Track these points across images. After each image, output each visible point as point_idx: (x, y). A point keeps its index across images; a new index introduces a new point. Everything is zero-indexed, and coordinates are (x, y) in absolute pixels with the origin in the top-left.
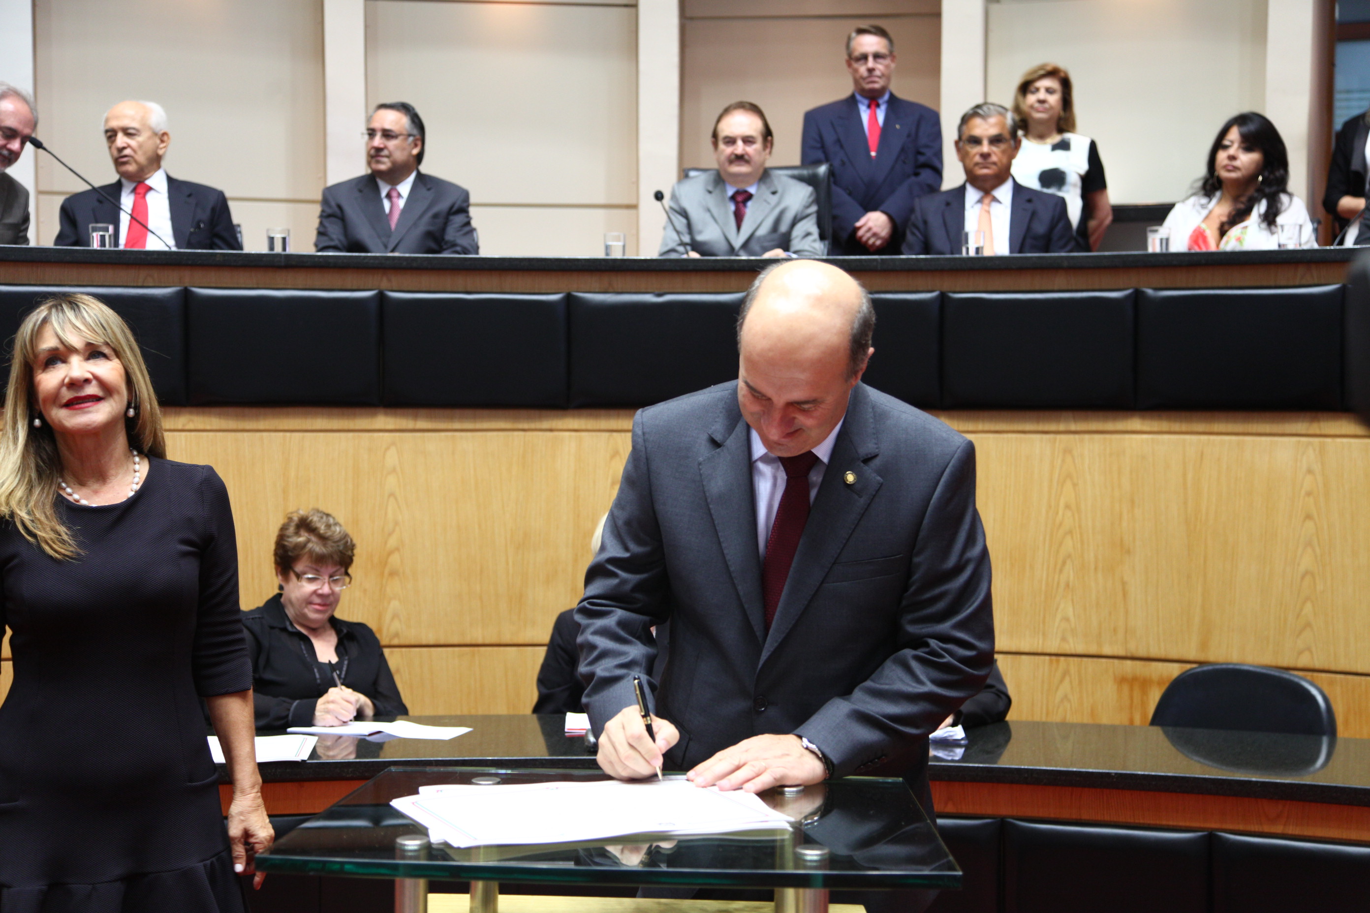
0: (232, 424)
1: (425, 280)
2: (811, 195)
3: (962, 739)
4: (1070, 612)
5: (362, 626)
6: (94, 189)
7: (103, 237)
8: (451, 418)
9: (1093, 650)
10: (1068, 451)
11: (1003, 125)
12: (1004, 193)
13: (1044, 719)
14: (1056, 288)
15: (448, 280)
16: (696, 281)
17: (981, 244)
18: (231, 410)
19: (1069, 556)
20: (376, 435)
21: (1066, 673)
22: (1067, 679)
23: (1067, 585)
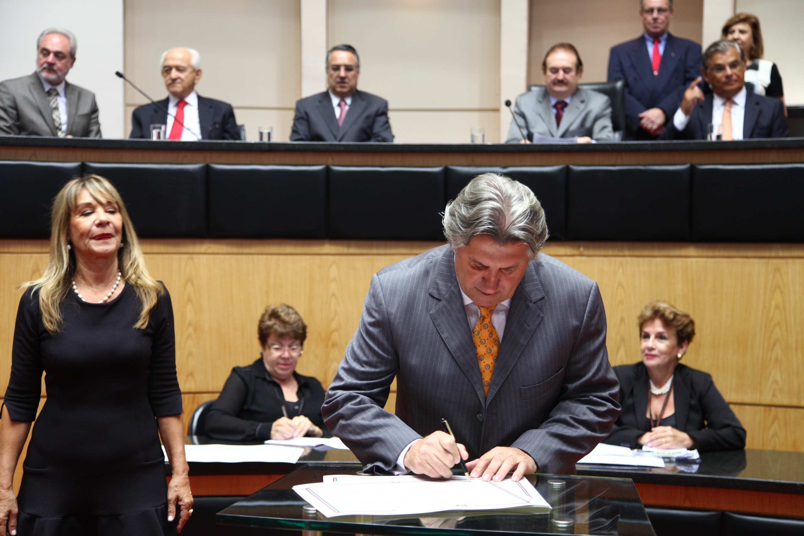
0: (235, 250)
1: (356, 159)
2: (607, 101)
3: (697, 459)
4: (779, 378)
5: (313, 379)
6: (154, 104)
7: (159, 134)
8: (371, 247)
9: (795, 403)
10: (777, 270)
11: (735, 53)
12: (741, 98)
13: (761, 448)
14: (770, 161)
15: (369, 159)
16: (528, 158)
17: (721, 132)
18: (234, 241)
19: (778, 340)
20: (324, 257)
21: (776, 418)
22: (776, 423)
23: (777, 359)
